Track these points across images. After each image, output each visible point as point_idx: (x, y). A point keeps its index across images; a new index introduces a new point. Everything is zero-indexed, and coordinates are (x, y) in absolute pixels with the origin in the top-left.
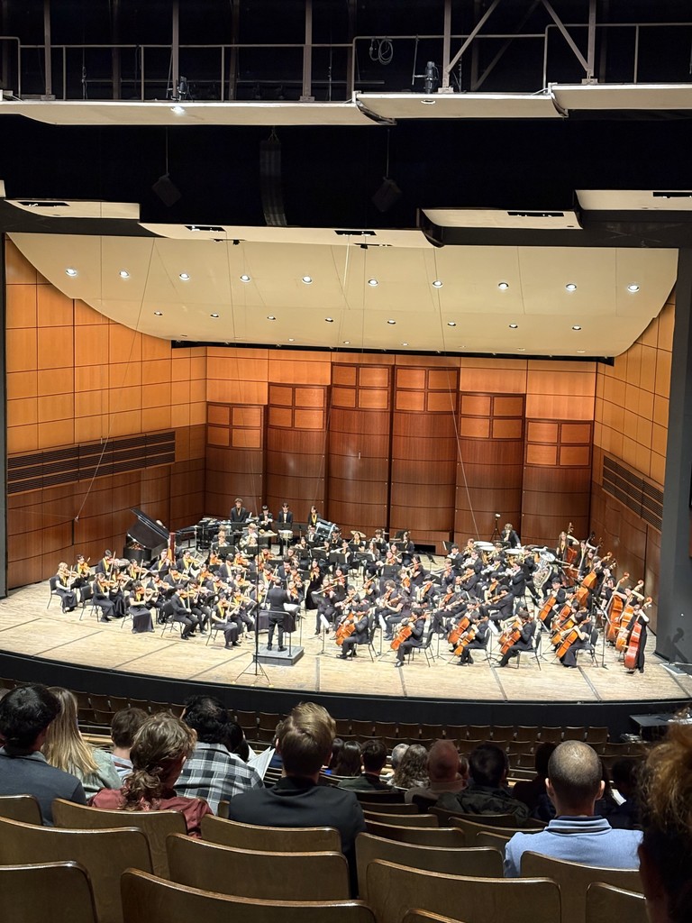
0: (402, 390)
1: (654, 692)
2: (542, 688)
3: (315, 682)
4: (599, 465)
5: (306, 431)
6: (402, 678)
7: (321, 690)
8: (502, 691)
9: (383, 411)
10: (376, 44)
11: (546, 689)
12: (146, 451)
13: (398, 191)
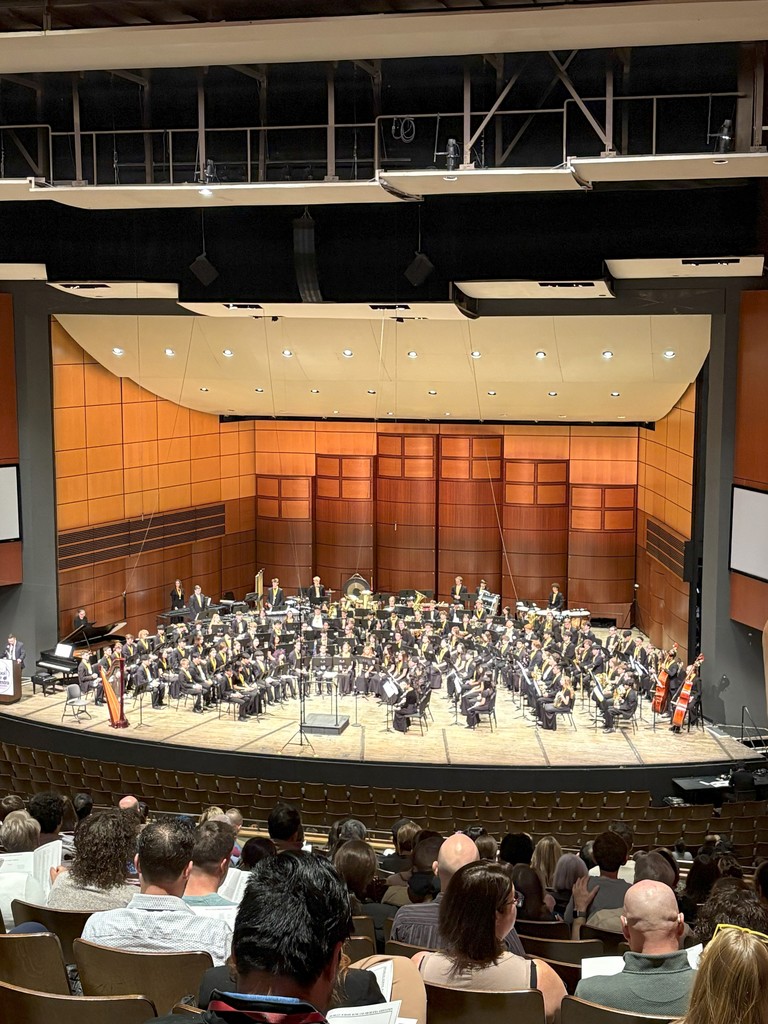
0: (447, 458)
1: (696, 755)
2: (585, 752)
3: (359, 750)
4: (642, 527)
5: (355, 501)
6: (446, 744)
7: (366, 758)
8: (545, 756)
9: (429, 480)
10: (398, 122)
11: (589, 753)
12: (196, 525)
13: (430, 265)
